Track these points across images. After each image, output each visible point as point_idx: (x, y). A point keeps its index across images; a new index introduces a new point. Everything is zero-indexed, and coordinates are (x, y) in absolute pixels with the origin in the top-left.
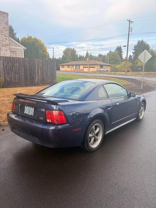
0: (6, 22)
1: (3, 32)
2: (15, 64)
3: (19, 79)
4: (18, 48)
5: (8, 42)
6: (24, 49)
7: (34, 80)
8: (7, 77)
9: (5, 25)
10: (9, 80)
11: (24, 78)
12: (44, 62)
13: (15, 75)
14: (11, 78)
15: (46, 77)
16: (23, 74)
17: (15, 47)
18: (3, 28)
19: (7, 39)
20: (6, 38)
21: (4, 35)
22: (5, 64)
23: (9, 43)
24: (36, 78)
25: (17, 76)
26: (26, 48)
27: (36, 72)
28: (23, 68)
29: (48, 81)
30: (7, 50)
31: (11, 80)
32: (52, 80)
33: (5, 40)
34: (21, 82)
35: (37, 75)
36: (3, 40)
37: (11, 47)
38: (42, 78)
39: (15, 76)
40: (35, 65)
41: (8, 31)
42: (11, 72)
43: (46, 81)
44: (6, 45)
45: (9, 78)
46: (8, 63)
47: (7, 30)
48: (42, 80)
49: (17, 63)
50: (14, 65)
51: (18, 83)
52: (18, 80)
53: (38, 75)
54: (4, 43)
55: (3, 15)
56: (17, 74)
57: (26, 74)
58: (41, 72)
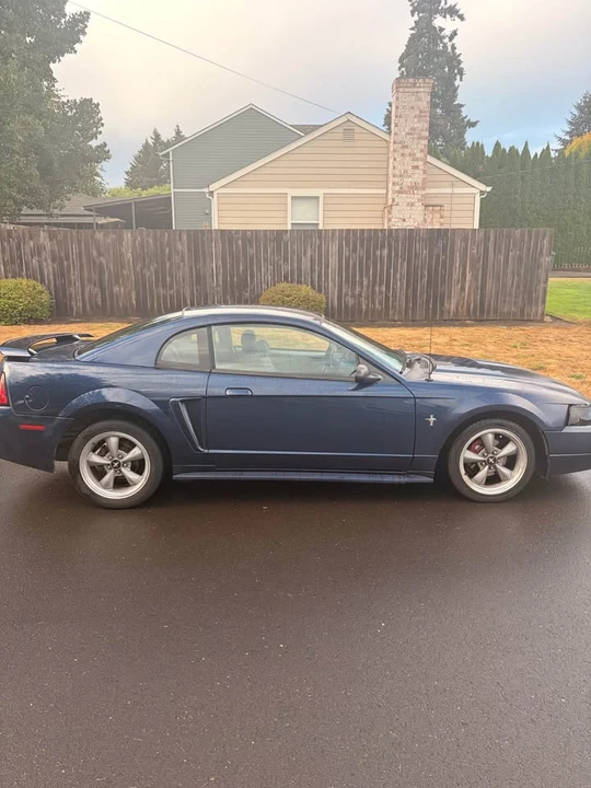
0: (421, 112)
1: (406, 147)
2: (378, 253)
3: (387, 298)
4: (456, 190)
5: (422, 176)
6: (482, 193)
7: (442, 304)
8: (346, 294)
9: (416, 120)
10: (351, 301)
11: (403, 297)
12: (492, 239)
13: (373, 286)
14: (360, 295)
15: (497, 293)
16: (400, 285)
17: (449, 191)
18: (408, 134)
19: (417, 167)
20: (416, 163)
21: (410, 155)
22: (345, 252)
23: (424, 179)
24: (449, 298)
25: (380, 292)
26: (489, 189)
27: (455, 277)
28: (405, 264)
29: (506, 310)
30: (412, 204)
31: (360, 304)
32: (522, 310)
33: (410, 171)
34: (391, 312)
35: (456, 289)
36: (406, 172)
37: (428, 191)
38: (475, 301)
39: (374, 291)
40: (452, 253)
41: (426, 138)
42: (361, 277)
43: (496, 311)
44: (414, 187)
45: (353, 296)
46: (355, 250)
47: (419, 138)
48: (475, 307)
49: (383, 247)
50: (374, 253)
51: (380, 312)
52: (381, 304)
53: (463, 289)
54: (407, 181)
55: (415, 90)
56: (380, 285)
57: (412, 282)
58: (475, 277)
